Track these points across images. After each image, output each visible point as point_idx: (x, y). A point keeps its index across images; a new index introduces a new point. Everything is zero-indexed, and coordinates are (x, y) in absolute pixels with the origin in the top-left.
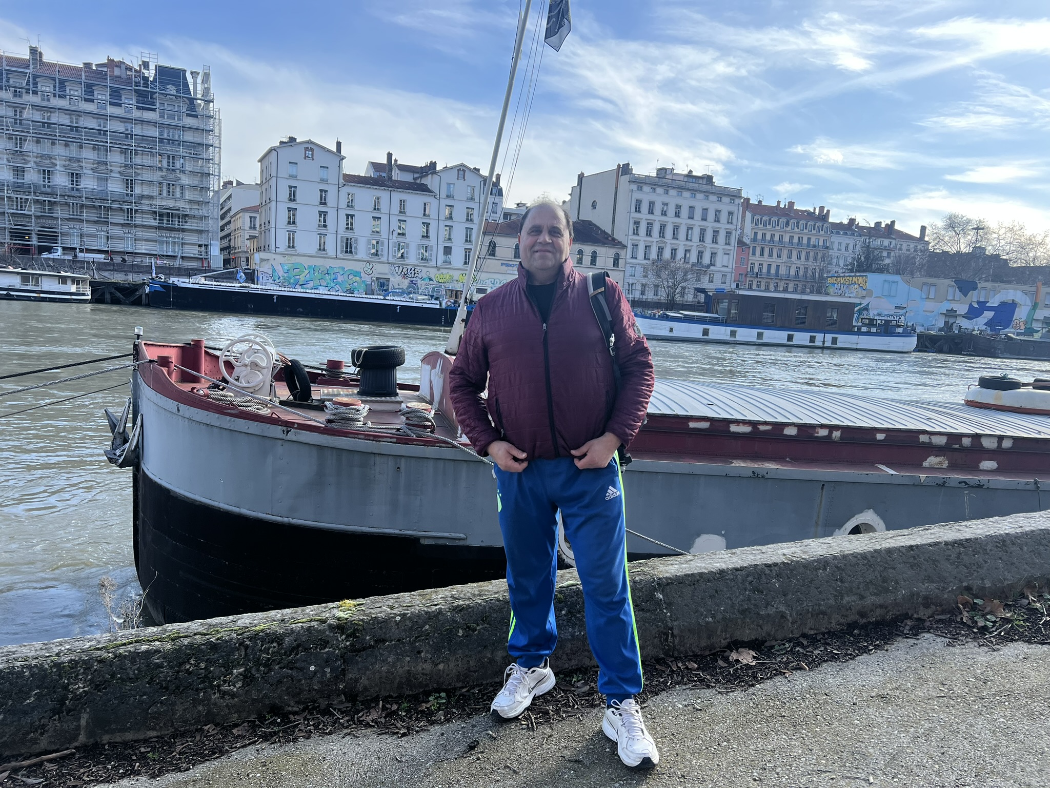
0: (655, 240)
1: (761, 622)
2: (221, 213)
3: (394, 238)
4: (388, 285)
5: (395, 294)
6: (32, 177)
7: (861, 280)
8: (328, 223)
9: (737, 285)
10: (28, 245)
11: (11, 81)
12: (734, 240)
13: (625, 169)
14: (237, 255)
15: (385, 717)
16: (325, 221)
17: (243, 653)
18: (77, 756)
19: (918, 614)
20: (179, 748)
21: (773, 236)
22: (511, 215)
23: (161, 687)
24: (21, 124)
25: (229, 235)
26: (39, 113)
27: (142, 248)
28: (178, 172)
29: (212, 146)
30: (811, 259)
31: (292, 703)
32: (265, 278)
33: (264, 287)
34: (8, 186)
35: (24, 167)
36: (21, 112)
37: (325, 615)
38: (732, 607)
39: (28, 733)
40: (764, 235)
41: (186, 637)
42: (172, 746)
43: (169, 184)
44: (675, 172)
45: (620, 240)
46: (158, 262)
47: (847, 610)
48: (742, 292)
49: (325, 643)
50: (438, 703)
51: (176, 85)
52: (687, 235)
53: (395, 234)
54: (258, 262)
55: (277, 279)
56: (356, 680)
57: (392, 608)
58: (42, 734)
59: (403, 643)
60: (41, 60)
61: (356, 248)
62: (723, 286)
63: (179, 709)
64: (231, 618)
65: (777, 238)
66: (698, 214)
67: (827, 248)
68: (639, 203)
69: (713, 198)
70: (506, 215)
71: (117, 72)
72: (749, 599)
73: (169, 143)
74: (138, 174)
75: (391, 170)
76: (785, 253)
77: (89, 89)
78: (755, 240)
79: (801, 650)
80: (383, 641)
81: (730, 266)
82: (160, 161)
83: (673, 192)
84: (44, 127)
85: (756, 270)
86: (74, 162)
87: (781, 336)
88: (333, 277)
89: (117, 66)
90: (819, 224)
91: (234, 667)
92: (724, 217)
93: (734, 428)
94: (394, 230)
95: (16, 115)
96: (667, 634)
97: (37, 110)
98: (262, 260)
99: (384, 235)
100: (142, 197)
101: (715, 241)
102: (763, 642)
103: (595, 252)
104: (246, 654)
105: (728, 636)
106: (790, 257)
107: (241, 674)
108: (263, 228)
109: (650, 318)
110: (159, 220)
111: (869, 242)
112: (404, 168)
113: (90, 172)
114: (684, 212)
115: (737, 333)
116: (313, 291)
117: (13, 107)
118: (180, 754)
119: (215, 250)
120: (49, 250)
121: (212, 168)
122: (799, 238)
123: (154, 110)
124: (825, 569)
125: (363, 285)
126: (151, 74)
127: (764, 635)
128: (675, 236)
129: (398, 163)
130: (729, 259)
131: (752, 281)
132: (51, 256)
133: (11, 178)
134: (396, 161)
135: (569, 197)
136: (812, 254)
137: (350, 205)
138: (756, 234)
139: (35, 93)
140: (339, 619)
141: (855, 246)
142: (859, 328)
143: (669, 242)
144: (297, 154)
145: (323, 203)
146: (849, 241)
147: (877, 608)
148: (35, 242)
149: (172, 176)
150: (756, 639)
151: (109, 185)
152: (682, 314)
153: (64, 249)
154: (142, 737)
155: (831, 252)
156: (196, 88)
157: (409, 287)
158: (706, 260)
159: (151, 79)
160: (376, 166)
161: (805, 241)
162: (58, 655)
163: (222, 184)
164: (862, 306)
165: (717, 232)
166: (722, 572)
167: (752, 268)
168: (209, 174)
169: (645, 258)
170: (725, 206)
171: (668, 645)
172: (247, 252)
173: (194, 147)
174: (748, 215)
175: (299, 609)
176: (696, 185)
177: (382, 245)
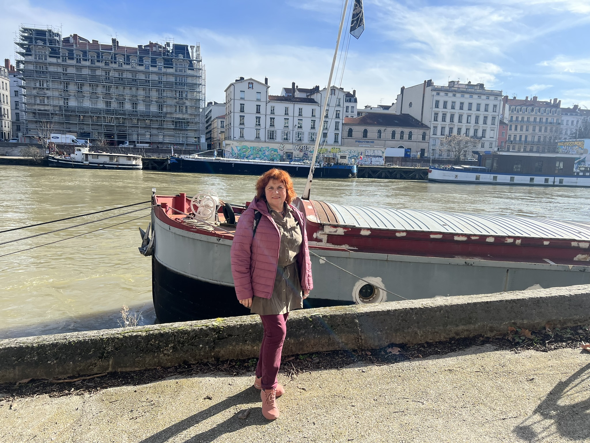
0: (448, 124)
1: (405, 335)
2: (206, 120)
3: (296, 130)
4: (292, 156)
5: (295, 161)
6: (114, 105)
7: (580, 143)
8: (261, 123)
9: (498, 149)
10: (113, 141)
11: (104, 57)
12: (497, 122)
13: (429, 83)
14: (215, 142)
15: (229, 368)
16: (259, 122)
17: (173, 338)
18: (108, 376)
19: (487, 335)
20: (146, 375)
21: (523, 118)
22: (362, 113)
23: (141, 350)
24: (109, 79)
25: (211, 131)
26: (117, 73)
27: (167, 140)
28: (184, 99)
29: (201, 85)
30: (548, 131)
31: (192, 360)
32: (228, 154)
33: (227, 159)
34: (103, 111)
35: (110, 101)
36: (108, 73)
37: (208, 324)
38: (391, 327)
39: (90, 366)
40: (517, 118)
41: (152, 330)
42: (144, 374)
43: (180, 106)
44: (460, 83)
45: (426, 124)
46: (175, 147)
47: (449, 331)
48: (501, 153)
49: (207, 335)
50: (252, 363)
51: (184, 54)
52: (468, 120)
53: (297, 127)
54: (224, 145)
55: (234, 154)
56: (219, 352)
57: (237, 322)
58: (95, 367)
59: (240, 337)
60: (118, 46)
61: (276, 136)
62: (491, 150)
63: (147, 360)
64: (171, 324)
65: (525, 119)
66: (474, 107)
67: (559, 124)
68: (437, 102)
69: (484, 97)
70: (359, 113)
71: (154, 49)
72: (400, 325)
73: (180, 85)
74: (164, 102)
75: (294, 92)
76: (531, 128)
77: (141, 59)
78: (511, 121)
79: (423, 349)
80: (231, 336)
81: (495, 137)
82: (176, 94)
83: (458, 95)
84: (120, 80)
85: (512, 139)
86: (134, 97)
87: (526, 179)
88: (263, 152)
89: (154, 46)
90: (554, 109)
91: (169, 344)
92: (491, 108)
93: (456, 238)
94: (296, 125)
95: (106, 75)
96: (358, 338)
97: (116, 72)
98: (226, 145)
99: (291, 128)
100: (167, 113)
101: (485, 123)
102: (406, 345)
103: (411, 133)
104: (174, 339)
105: (388, 341)
106: (534, 130)
107: (172, 347)
108: (227, 127)
109: (443, 170)
110: (175, 125)
111: (587, 119)
112: (301, 90)
113: (142, 102)
114: (466, 107)
115: (498, 178)
116: (252, 161)
117: (105, 70)
118: (146, 377)
119: (203, 140)
120: (123, 143)
121: (202, 97)
122: (540, 118)
123: (172, 68)
124: (440, 311)
125: (279, 156)
126: (170, 49)
127: (406, 341)
128: (460, 121)
129: (299, 87)
130: (494, 133)
131: (509, 146)
132: (123, 146)
133: (105, 107)
134: (297, 87)
135: (396, 101)
136: (549, 128)
137: (272, 112)
138: (512, 117)
139: (115, 63)
140: (213, 325)
141: (578, 122)
142: (578, 173)
143: (456, 124)
144: (244, 86)
145: (258, 112)
146: (574, 119)
147: (465, 331)
148: (116, 139)
149: (181, 102)
150: (403, 343)
151: (151, 108)
152: (463, 167)
153: (130, 142)
154: (133, 370)
155: (562, 126)
156: (193, 54)
157: (303, 156)
158: (480, 134)
159: (171, 51)
160: (286, 90)
161: (544, 120)
162: (102, 335)
163: (206, 104)
164: (581, 159)
165: (487, 117)
166: (389, 311)
167: (509, 138)
168: (200, 100)
169: (442, 135)
170: (492, 102)
171: (359, 344)
172: (219, 140)
173: (193, 86)
174: (507, 106)
175: (199, 321)
176: (473, 90)
177: (290, 134)
